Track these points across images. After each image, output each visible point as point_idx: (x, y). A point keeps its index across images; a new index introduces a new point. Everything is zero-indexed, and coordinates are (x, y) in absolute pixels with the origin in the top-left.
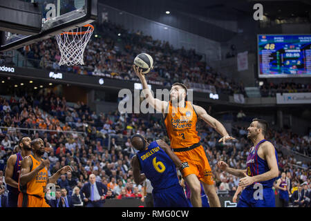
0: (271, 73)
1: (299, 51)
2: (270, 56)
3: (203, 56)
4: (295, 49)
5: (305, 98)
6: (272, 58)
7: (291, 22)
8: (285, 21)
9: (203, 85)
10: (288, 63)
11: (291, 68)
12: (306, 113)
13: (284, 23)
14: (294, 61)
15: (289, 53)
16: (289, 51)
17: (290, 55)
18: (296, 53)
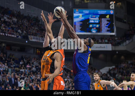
0: (81, 32)
1: (98, 19)
2: (80, 22)
3: (41, 21)
4: (95, 18)
5: (101, 47)
6: (82, 23)
7: (94, 2)
8: (90, 2)
9: (40, 38)
10: (91, 26)
11: (93, 29)
12: (101, 56)
13: (89, 2)
14: (95, 25)
15: (92, 20)
16: (92, 19)
17: (93, 21)
18: (96, 20)
